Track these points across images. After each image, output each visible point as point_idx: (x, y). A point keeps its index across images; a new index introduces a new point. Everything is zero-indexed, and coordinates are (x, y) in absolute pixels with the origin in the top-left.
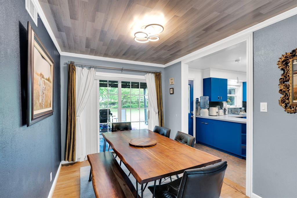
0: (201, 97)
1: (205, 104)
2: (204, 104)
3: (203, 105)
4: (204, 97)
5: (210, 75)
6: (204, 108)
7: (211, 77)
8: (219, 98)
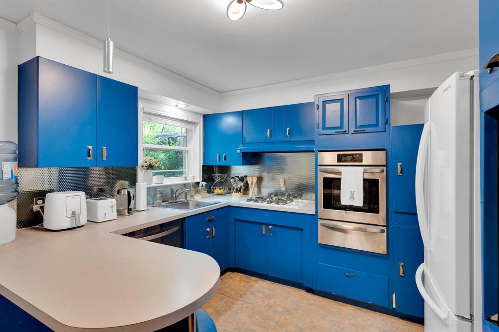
8: (91, 151)
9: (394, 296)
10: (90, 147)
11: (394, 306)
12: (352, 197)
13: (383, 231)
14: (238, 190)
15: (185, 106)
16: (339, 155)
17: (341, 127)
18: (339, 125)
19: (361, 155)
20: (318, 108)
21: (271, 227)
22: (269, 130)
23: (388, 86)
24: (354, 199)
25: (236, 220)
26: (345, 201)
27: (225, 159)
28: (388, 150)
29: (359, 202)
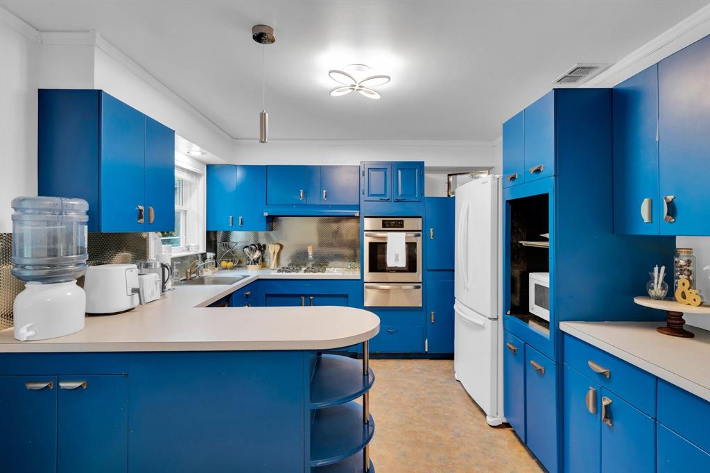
0: (25, 204)
1: (61, 247)
2: (53, 252)
3: (46, 260)
4: (49, 201)
5: (91, 75)
6: (50, 277)
7: (96, 88)
8: (143, 213)
9: (426, 341)
10: (141, 207)
11: (426, 350)
12: (397, 259)
13: (419, 287)
14: (255, 262)
15: (200, 153)
16: (383, 221)
17: (385, 195)
18: (383, 193)
19: (403, 221)
20: (364, 175)
21: (311, 298)
22: (302, 191)
23: (423, 162)
24: (398, 261)
25: (267, 295)
26: (390, 263)
27: (242, 223)
28: (424, 217)
29: (402, 263)
